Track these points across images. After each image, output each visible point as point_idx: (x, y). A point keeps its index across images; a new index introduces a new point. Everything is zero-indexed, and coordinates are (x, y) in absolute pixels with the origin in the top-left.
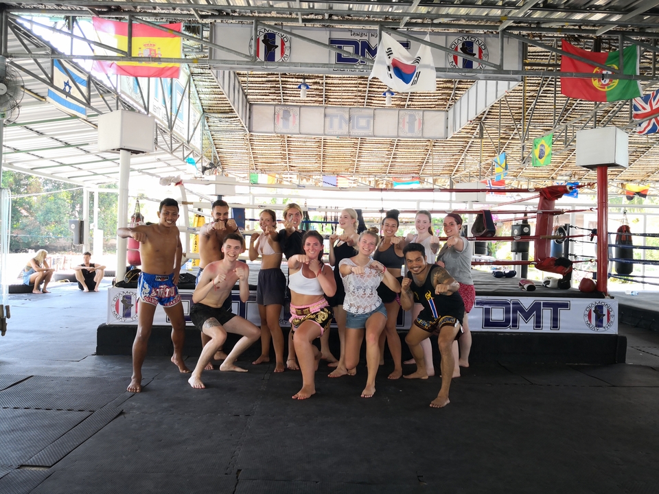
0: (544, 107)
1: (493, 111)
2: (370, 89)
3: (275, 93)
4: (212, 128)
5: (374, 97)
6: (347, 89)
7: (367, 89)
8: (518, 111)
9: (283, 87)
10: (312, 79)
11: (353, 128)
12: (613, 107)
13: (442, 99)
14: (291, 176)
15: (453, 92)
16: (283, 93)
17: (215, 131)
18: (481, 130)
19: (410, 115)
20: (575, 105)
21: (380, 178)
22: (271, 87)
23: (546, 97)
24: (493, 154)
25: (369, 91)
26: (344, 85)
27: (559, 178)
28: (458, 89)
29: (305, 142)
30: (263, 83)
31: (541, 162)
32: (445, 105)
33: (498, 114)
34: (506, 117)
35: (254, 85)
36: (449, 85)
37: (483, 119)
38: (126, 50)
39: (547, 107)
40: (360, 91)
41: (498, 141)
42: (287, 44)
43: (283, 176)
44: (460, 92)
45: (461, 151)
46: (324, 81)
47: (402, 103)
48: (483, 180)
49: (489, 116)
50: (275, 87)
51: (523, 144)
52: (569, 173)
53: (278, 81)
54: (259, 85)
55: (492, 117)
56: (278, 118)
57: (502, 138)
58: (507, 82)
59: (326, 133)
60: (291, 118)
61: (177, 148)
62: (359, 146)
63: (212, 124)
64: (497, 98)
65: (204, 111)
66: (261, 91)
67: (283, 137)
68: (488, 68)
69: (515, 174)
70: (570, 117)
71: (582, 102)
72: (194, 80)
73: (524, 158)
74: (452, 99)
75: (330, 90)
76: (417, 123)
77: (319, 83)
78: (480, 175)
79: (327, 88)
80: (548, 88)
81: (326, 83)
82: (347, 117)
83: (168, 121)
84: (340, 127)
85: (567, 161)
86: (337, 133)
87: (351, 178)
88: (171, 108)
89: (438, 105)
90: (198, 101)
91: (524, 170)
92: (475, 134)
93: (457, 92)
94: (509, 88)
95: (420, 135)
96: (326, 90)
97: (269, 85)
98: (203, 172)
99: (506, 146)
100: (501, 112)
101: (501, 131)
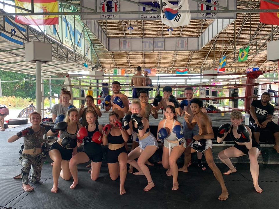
0: (243, 34)
1: (220, 37)
2: (164, 30)
3: (121, 33)
4: (96, 50)
5: (165, 33)
6: (153, 30)
7: (162, 30)
8: (231, 37)
9: (125, 31)
10: (137, 26)
11: (155, 47)
12: (276, 33)
13: (196, 33)
14: (131, 70)
15: (201, 29)
16: (125, 33)
17: (97, 51)
18: (214, 46)
19: (181, 40)
20: (258, 32)
21: (170, 69)
22: (120, 31)
23: (244, 29)
24: (220, 57)
25: (163, 30)
26: (152, 28)
27: (249, 66)
28: (203, 28)
29: (136, 55)
30: (116, 29)
31: (242, 59)
32: (198, 35)
33: (222, 38)
34: (226, 40)
35: (112, 30)
36: (199, 26)
37: (215, 41)
38: (31, 9)
39: (245, 34)
40: (159, 31)
41: (222, 51)
42: (118, 6)
43: (128, 70)
44: (204, 29)
45: (205, 56)
46: (143, 27)
47: (178, 35)
48: (215, 68)
49: (218, 40)
50: (121, 31)
51: (234, 52)
52: (254, 64)
53: (123, 28)
54: (114, 30)
55: (219, 40)
56: (121, 44)
57: (224, 49)
58: (228, 20)
59: (143, 50)
60: (127, 44)
61: (78, 60)
62: (160, 56)
63: (96, 48)
64: (223, 29)
65: (92, 43)
66: (115, 33)
67: (127, 53)
68: (220, 9)
69: (230, 65)
70: (256, 38)
71: (261, 31)
72: (86, 29)
73: (235, 58)
74: (201, 33)
75: (146, 31)
76: (184, 44)
77: (141, 28)
78: (214, 66)
79: (144, 30)
80: (246, 25)
81: (144, 28)
82: (152, 42)
83: (73, 48)
84: (149, 47)
85: (253, 58)
86: (148, 50)
87: (157, 70)
88: (75, 42)
89: (194, 35)
90: (89, 39)
91: (234, 64)
92: (211, 48)
93: (203, 29)
94: (229, 23)
95: (186, 49)
96: (144, 31)
97: (119, 30)
98: (92, 69)
99: (225, 53)
100: (223, 38)
101: (224, 46)
